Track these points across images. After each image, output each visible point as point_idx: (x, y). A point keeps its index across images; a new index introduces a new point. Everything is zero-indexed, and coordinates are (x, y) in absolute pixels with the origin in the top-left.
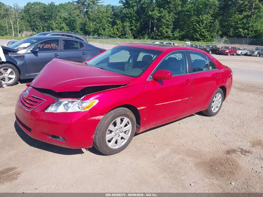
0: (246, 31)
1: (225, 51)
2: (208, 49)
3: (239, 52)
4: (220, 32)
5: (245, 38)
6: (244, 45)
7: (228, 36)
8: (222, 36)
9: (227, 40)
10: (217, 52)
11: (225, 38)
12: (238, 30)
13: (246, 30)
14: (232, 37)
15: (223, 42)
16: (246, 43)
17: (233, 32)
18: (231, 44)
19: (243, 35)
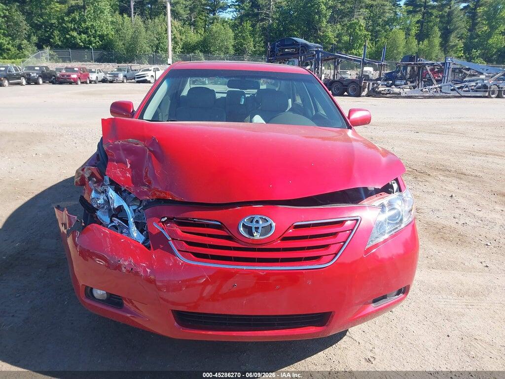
0: (84, 36)
1: (69, 76)
2: (34, 75)
3: (93, 77)
4: (34, 39)
5: (86, 50)
6: (90, 63)
7: (54, 47)
8: (40, 47)
9: (53, 55)
10: (52, 79)
11: (47, 50)
12: (69, 35)
13: (84, 34)
14: (61, 47)
15: (46, 58)
16: (90, 60)
17: (60, 38)
18: (64, 61)
19: (81, 44)
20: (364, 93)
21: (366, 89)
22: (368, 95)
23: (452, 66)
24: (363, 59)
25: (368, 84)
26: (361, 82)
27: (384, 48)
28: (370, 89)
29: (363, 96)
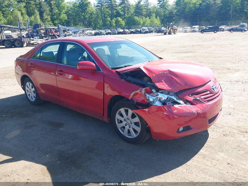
20: (25, 45)
21: (25, 43)
22: (27, 46)
23: (62, 29)
24: (20, 27)
25: (25, 40)
26: (21, 39)
27: (28, 21)
28: (27, 43)
29: (25, 47)
